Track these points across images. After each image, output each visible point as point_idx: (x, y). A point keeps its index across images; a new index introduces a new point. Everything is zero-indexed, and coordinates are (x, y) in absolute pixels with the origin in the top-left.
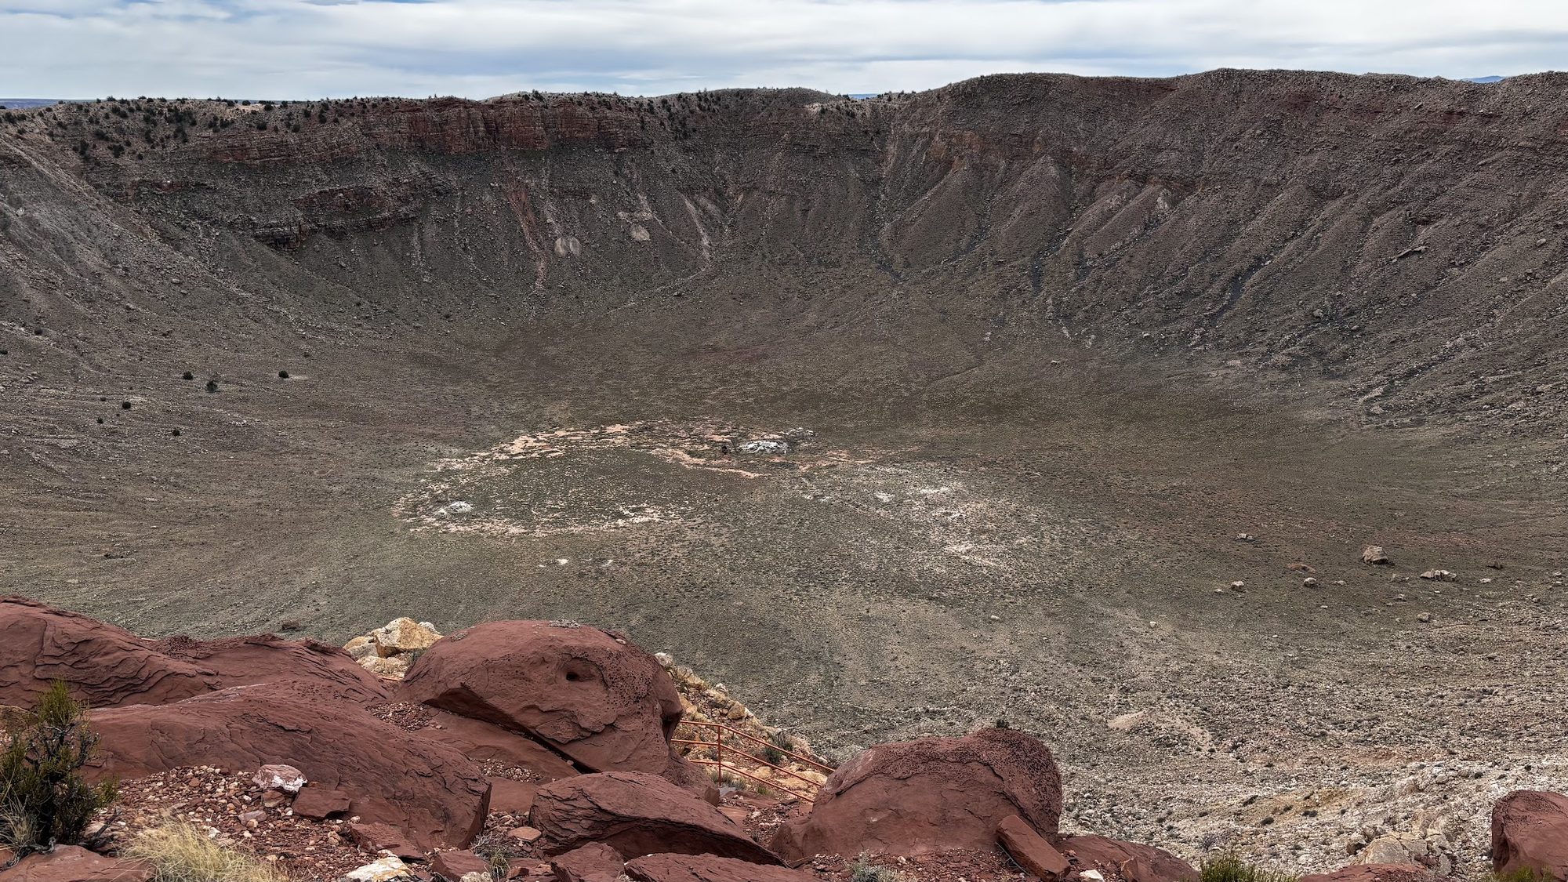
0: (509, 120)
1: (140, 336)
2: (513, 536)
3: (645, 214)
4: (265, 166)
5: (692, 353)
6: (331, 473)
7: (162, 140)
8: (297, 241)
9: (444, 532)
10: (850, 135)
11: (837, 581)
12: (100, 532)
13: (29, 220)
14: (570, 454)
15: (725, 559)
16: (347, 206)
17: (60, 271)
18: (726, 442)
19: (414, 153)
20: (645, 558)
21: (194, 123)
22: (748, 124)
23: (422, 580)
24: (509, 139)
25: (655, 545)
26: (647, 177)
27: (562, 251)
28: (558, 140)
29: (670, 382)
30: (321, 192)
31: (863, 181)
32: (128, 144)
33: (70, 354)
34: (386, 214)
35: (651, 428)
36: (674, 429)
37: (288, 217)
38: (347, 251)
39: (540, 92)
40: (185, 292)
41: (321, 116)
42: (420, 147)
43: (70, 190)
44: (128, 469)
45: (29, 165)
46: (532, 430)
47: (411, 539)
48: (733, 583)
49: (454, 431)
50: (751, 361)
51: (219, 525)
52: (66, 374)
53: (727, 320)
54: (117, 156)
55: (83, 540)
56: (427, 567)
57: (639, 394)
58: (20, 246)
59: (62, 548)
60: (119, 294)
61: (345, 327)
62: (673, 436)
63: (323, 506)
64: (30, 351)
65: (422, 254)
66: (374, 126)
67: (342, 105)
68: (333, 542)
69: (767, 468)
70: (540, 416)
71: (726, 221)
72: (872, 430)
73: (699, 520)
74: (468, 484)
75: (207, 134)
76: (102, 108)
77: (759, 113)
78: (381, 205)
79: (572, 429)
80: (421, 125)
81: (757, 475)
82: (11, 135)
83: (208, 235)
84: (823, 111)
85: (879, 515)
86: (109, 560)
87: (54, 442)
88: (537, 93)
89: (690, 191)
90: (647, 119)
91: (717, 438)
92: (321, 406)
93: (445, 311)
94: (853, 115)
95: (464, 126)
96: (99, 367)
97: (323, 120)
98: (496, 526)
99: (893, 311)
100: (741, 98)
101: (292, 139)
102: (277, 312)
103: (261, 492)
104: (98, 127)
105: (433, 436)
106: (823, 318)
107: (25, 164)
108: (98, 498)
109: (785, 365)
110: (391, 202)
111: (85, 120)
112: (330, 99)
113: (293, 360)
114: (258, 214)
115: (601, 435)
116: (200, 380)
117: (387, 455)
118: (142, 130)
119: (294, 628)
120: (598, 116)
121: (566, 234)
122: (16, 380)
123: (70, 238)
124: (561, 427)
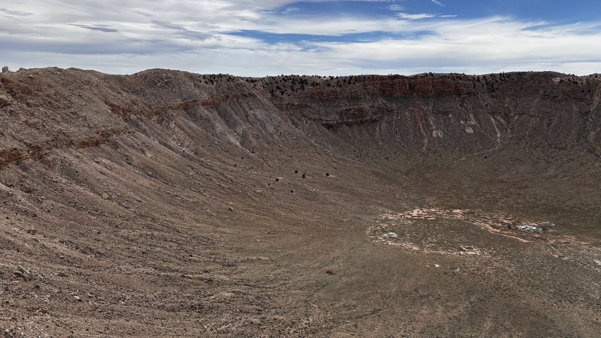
0: (419, 83)
1: (282, 156)
2: (415, 251)
3: (472, 122)
4: (328, 99)
5: (491, 182)
6: (343, 213)
7: (296, 90)
8: (335, 127)
9: (387, 244)
10: (574, 92)
11: (577, 301)
12: (267, 224)
13: (254, 115)
14: (437, 219)
15: (514, 279)
16: (354, 115)
17: (261, 132)
18: (510, 224)
19: (381, 96)
20: (474, 271)
21: (307, 84)
22: (523, 87)
23: (379, 263)
24: (418, 91)
25: (478, 266)
26: (475, 107)
27: (435, 136)
28: (438, 92)
29: (481, 194)
30: (346, 109)
31: (580, 112)
32: (286, 91)
33: (261, 160)
34: (368, 118)
35: (473, 213)
36: (484, 215)
37: (333, 118)
38: (352, 131)
39: (432, 73)
40: (298, 142)
41: (349, 82)
42: (383, 93)
43: (267, 105)
44: (276, 202)
45: (256, 96)
46: (421, 207)
47: (374, 244)
48: (520, 291)
49: (389, 203)
50: (520, 188)
51: (304, 227)
52: (260, 167)
53: (508, 169)
54: (282, 95)
55: (262, 226)
56: (381, 258)
57: (468, 197)
58: (251, 123)
59: (255, 228)
60: (278, 141)
61: (349, 159)
62: (483, 217)
63: (340, 226)
64: (250, 158)
65: (379, 134)
66: (367, 85)
67: (357, 78)
68: (344, 241)
69: (532, 239)
70: (424, 202)
71: (509, 127)
72: (588, 228)
73: (499, 258)
74: (396, 226)
75: (310, 88)
76: (280, 78)
77: (528, 82)
78: (366, 115)
79: (438, 209)
80: (385, 85)
81: (527, 241)
82: (252, 86)
83: (307, 123)
84: (561, 81)
85: (597, 271)
86: (269, 235)
87: (255, 190)
88: (431, 73)
89: (493, 114)
90: (476, 84)
91: (505, 221)
92: (340, 188)
93: (386, 156)
94: (577, 83)
95: (401, 86)
96: (269, 166)
97: (350, 83)
98: (408, 245)
99: (596, 172)
100: (520, 76)
101: (338, 90)
102: (326, 152)
103: (319, 217)
104: (277, 85)
105: (381, 204)
106: (558, 173)
107: (255, 96)
108: (267, 211)
109: (537, 192)
110: (370, 114)
111: (274, 82)
112: (353, 75)
113: (330, 170)
114: (324, 116)
115: (450, 213)
116: (300, 174)
117: (364, 210)
118: (291, 86)
119: (331, 273)
120: (456, 82)
121: (437, 129)
122: (245, 168)
123: (265, 121)
124: (433, 207)
